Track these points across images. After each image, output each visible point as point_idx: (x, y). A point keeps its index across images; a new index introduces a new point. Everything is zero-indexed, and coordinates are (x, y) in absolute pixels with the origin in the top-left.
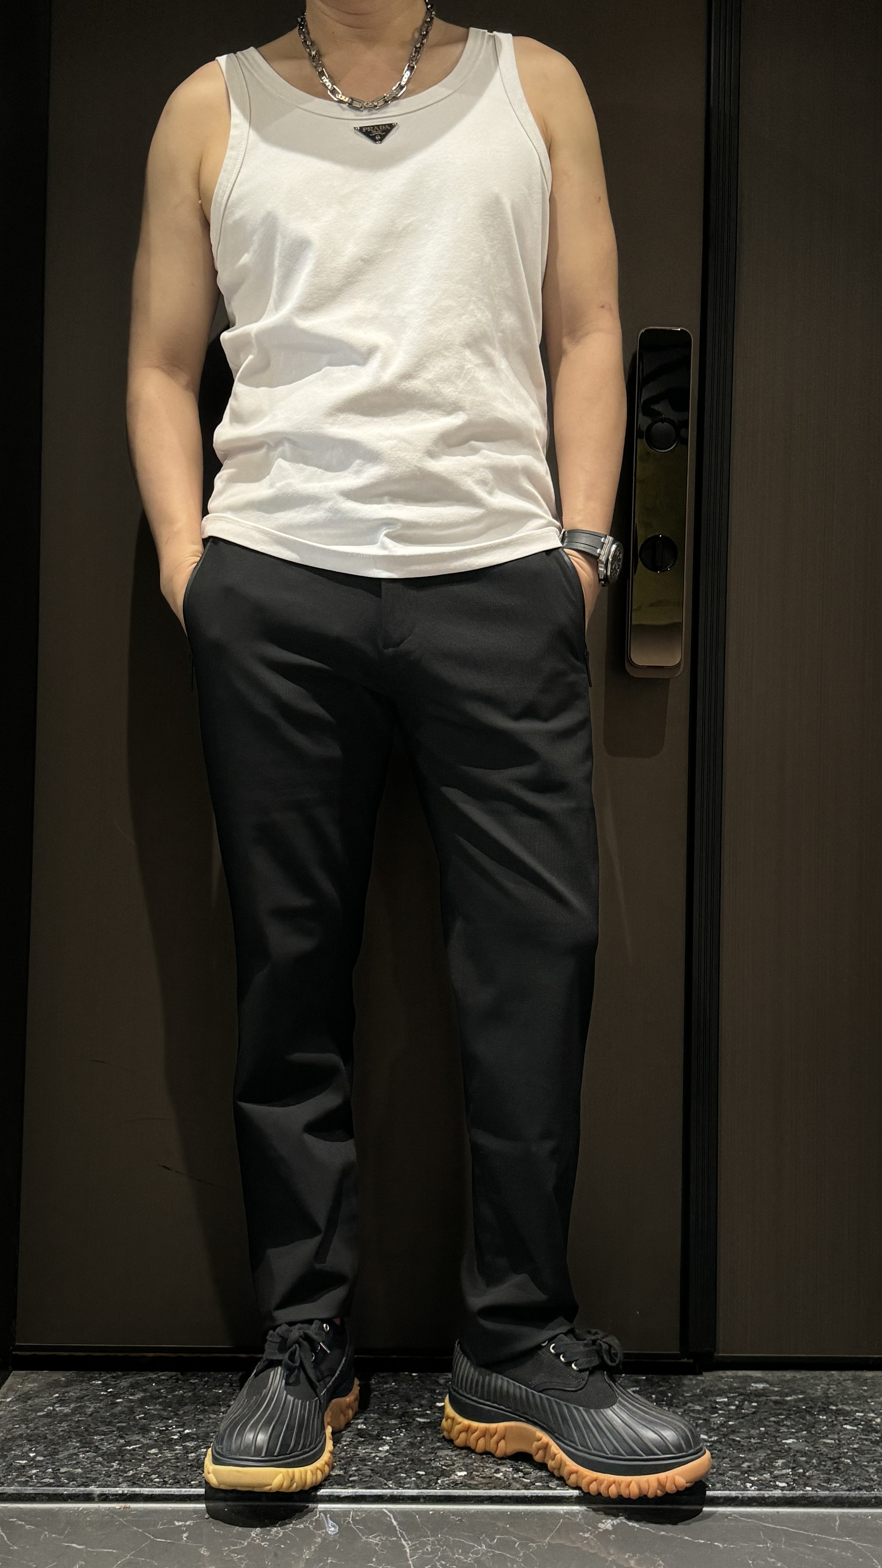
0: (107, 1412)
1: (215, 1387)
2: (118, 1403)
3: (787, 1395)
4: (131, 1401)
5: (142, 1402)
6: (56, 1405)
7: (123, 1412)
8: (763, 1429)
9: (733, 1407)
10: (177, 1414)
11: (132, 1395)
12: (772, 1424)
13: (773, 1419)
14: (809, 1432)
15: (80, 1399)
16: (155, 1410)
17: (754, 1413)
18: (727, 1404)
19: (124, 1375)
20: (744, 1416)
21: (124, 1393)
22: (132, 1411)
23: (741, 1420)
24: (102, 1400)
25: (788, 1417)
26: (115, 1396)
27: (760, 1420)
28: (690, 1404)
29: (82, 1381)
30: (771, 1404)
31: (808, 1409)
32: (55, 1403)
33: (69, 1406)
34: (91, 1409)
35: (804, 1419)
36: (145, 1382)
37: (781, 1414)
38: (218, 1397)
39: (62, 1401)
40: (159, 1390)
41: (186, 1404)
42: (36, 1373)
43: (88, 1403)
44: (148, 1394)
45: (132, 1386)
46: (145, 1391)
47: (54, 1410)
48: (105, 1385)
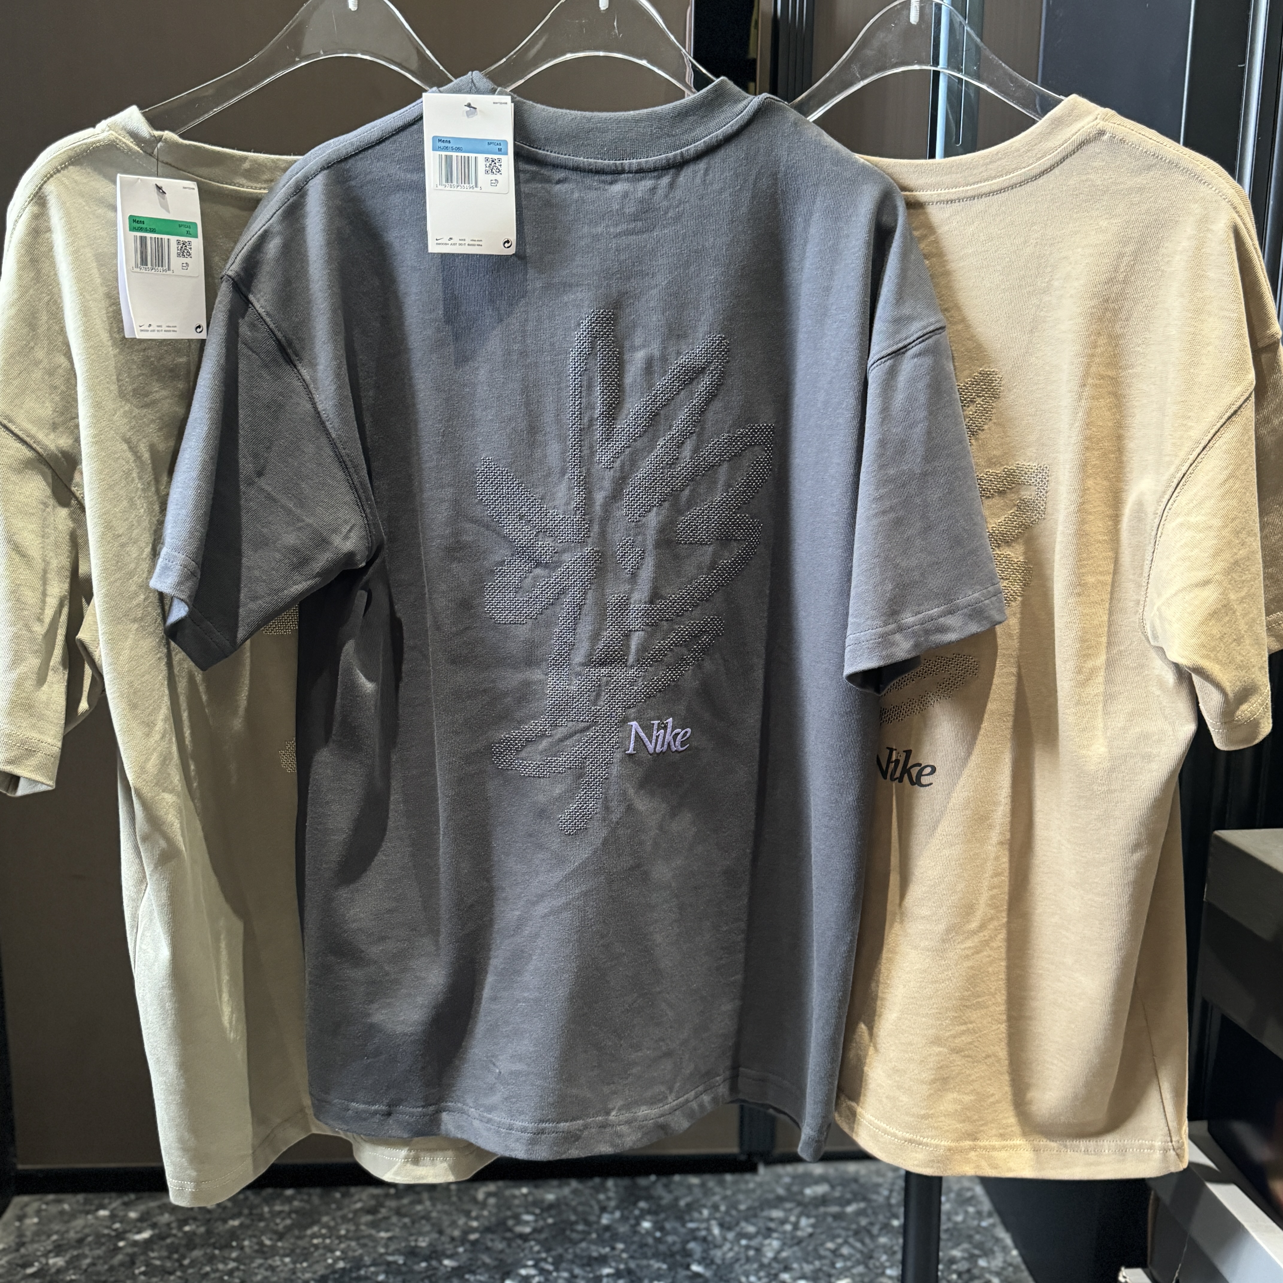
0: (105, 1263)
1: (233, 1217)
2: (121, 1248)
3: (849, 1203)
4: (135, 1243)
5: (148, 1243)
6: (51, 1255)
7: (122, 1264)
8: (817, 1263)
9: (788, 1227)
10: (181, 1265)
11: (139, 1232)
12: (828, 1253)
13: (830, 1245)
14: (867, 1266)
15: (80, 1242)
16: (159, 1258)
17: (811, 1235)
18: (783, 1222)
19: (137, 1199)
20: (799, 1242)
21: (130, 1231)
22: (132, 1262)
23: (796, 1248)
24: (103, 1244)
25: (846, 1242)
26: (120, 1236)
27: (815, 1250)
28: (743, 1224)
29: (88, 1213)
30: (830, 1219)
31: (869, 1227)
32: (50, 1252)
33: (64, 1256)
34: (88, 1261)
35: (863, 1243)
36: (157, 1211)
37: (839, 1236)
38: (233, 1234)
39: (58, 1250)
40: (168, 1225)
41: (194, 1248)
42: (40, 1200)
43: (87, 1251)
44: (157, 1231)
45: (141, 1219)
46: (154, 1226)
47: (47, 1264)
48: (113, 1217)
